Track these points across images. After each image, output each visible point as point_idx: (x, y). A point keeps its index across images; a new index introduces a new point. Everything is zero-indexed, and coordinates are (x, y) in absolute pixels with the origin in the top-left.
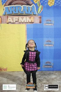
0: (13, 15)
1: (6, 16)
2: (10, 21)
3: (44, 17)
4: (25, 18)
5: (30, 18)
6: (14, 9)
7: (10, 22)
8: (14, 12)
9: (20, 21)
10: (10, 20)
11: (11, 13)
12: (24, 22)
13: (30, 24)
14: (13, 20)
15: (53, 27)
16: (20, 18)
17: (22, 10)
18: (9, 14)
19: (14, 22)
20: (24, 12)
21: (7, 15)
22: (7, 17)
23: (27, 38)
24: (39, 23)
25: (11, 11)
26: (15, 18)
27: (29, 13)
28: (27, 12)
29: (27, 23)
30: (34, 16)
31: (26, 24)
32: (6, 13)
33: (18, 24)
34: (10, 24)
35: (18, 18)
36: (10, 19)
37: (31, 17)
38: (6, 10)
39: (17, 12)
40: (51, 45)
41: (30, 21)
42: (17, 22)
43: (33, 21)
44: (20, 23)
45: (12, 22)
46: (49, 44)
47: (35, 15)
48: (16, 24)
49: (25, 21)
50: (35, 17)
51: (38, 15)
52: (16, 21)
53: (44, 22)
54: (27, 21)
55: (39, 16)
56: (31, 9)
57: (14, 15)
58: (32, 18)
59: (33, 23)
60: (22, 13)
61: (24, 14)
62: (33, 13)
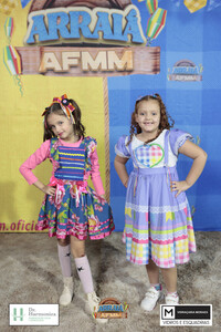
0: (60, 43)
1: (37, 48)
3: (168, 53)
5: (121, 55)
7: (51, 70)
9: (85, 67)
10: (49, 61)
11: (53, 36)
12: (99, 68)
13: (120, 75)
14: (61, 62)
16: (86, 54)
17: (92, 27)
18: (47, 41)
19: (66, 68)
20: (101, 34)
21: (41, 43)
22: (42, 53)
23: (111, 125)
24: (152, 74)
25: (52, 27)
26: (69, 56)
27: (118, 36)
28: (108, 34)
29: (111, 72)
30: (134, 46)
31: (108, 75)
32: (37, 37)
33: (79, 75)
34: (50, 78)
35: (77, 54)
36: (51, 58)
37: (122, 53)
38: (35, 27)
39: (75, 34)
42: (74, 71)
43: (130, 67)
44: (85, 72)
45: (58, 68)
47: (140, 44)
48: (72, 75)
49: (104, 67)
50: (137, 53)
51: (150, 43)
52: (71, 67)
54: (111, 67)
55: (152, 49)
56: (124, 22)
57: (64, 45)
58: (128, 54)
59: (130, 71)
60: (91, 36)
61: (100, 41)
62: (129, 37)
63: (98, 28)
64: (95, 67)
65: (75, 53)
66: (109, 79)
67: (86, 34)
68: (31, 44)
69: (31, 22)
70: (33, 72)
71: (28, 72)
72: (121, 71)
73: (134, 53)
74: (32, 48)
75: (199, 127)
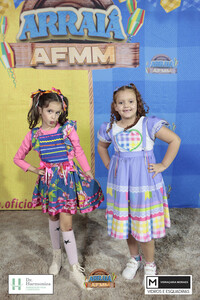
0: (49, 40)
1: (29, 44)
2: (40, 60)
3: (146, 48)
4: (87, 49)
5: (104, 50)
6: (52, 21)
7: (42, 64)
8: (53, 31)
9: (72, 61)
10: (40, 55)
11: (45, 34)
12: (85, 62)
13: (104, 68)
14: (50, 57)
15: (174, 78)
16: (73, 50)
17: (78, 25)
18: (38, 38)
19: (55, 62)
20: (86, 31)
21: (32, 40)
22: (33, 48)
23: (95, 113)
24: (133, 67)
25: (42, 26)
27: (101, 33)
28: (93, 32)
29: (95, 65)
30: (116, 42)
31: (92, 68)
32: (28, 34)
33: (66, 68)
34: (41, 71)
35: (64, 50)
36: (41, 53)
37: (105, 48)
38: (26, 26)
39: (63, 31)
41: (104, 61)
42: (62, 64)
43: (112, 61)
44: (72, 66)
45: (48, 62)
47: (121, 40)
48: (60, 68)
49: (89, 61)
50: (119, 48)
51: (130, 39)
52: (60, 61)
54: (95, 61)
55: (132, 45)
56: (107, 20)
57: (53, 41)
58: (110, 49)
59: (113, 65)
60: (77, 33)
61: (85, 38)
62: (112, 34)
63: (84, 26)
64: (80, 61)
65: (62, 48)
66: (93, 72)
67: (73, 31)
68: (23, 41)
69: (23, 21)
70: (25, 66)
71: (21, 66)
72: (104, 65)
73: (115, 48)
75: (174, 115)
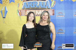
1: (25, 10)
3: (56, 10)
6: (31, 4)
8: (31, 7)
10: (28, 13)
12: (40, 14)
15: (64, 18)
16: (37, 11)
17: (38, 5)
20: (40, 6)
22: (26, 11)
24: (53, 15)
27: (44, 7)
32: (25, 7)
38: (24, 5)
40: (62, 33)
46: (61, 32)
51: (52, 8)
53: (56, 14)
55: (52, 10)
60: (38, 7)
61: (40, 8)
62: (47, 7)
63: (39, 5)
64: (39, 14)
68: (23, 9)
70: (24, 15)
71: (22, 15)
74: (23, 10)
75: (64, 28)
